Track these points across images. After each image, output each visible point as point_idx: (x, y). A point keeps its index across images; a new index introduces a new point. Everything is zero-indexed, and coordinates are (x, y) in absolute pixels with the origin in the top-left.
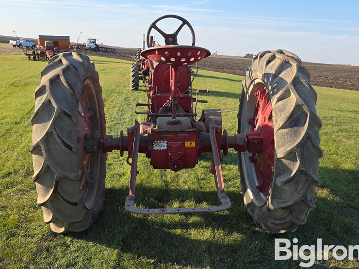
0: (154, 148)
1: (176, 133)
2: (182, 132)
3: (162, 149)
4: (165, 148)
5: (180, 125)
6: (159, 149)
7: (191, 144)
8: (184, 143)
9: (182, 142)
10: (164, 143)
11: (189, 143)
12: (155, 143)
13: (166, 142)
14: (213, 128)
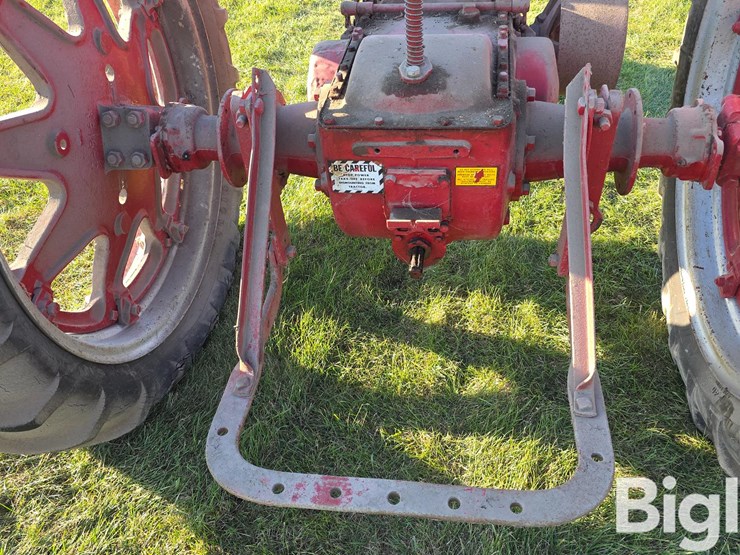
0: (335, 188)
1: (418, 133)
2: (446, 129)
3: (364, 191)
4: (377, 188)
5: (438, 96)
6: (354, 191)
7: (479, 176)
8: (451, 176)
9: (442, 172)
10: (372, 169)
11: (473, 171)
12: (337, 169)
13: (378, 168)
14: (581, 111)
